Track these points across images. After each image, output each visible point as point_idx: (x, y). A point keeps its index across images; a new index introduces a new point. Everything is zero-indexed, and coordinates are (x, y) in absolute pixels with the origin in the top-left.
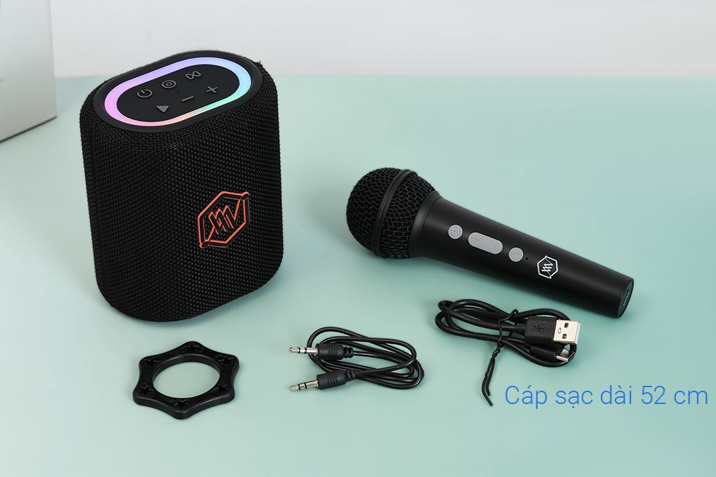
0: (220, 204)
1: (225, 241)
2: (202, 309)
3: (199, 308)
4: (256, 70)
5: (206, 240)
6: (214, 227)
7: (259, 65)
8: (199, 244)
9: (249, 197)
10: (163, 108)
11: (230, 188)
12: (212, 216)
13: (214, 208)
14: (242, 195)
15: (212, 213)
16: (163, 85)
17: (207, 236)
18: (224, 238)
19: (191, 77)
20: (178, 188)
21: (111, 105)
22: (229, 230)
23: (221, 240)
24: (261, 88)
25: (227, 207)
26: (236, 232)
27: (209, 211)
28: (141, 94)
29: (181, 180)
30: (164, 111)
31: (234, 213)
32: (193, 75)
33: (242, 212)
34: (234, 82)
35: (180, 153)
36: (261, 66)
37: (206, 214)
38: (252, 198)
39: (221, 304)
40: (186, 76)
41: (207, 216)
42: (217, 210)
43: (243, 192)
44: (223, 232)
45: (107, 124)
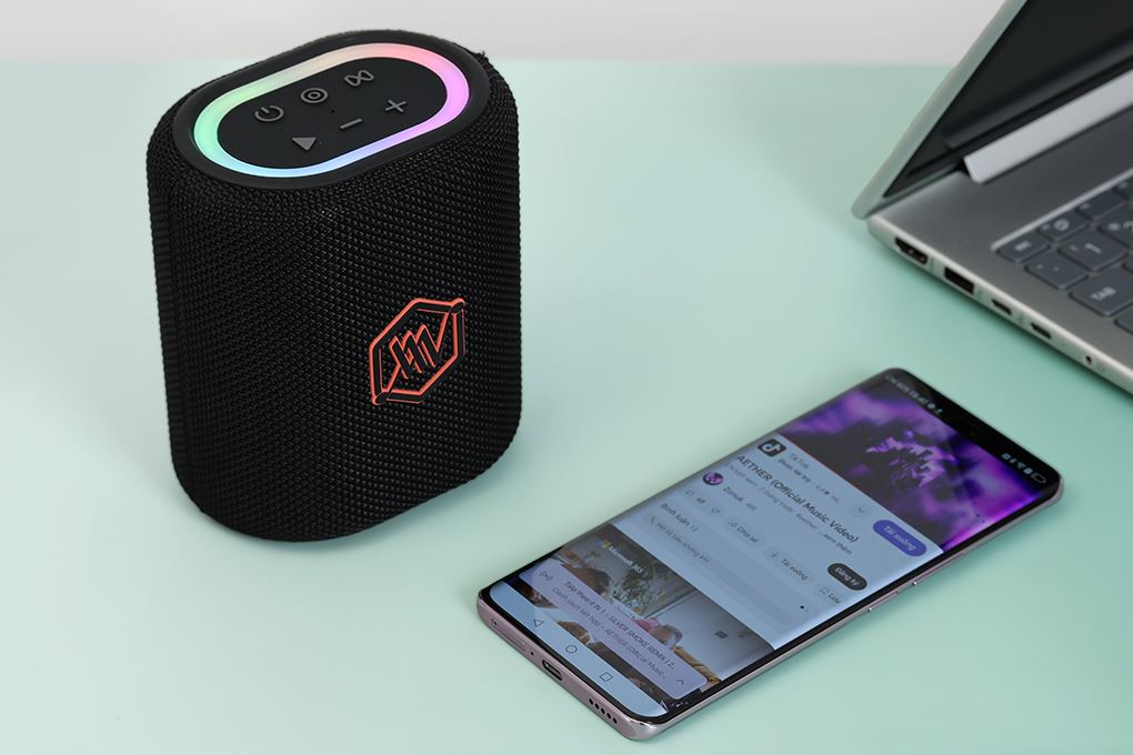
0: (411, 322)
1: (418, 390)
2: (380, 517)
3: (368, 517)
4: (476, 67)
5: (383, 391)
6: (399, 366)
7: (482, 58)
8: (371, 396)
9: (465, 308)
10: (306, 143)
11: (430, 292)
12: (396, 347)
13: (399, 330)
14: (452, 304)
15: (396, 339)
16: (303, 98)
17: (386, 383)
18: (417, 385)
19: (355, 81)
20: (334, 293)
21: (206, 135)
22: (427, 369)
23: (412, 389)
24: (489, 102)
25: (423, 327)
26: (439, 373)
27: (390, 336)
28: (262, 114)
29: (339, 279)
30: (307, 148)
31: (435, 339)
32: (359, 78)
33: (451, 336)
34: (435, 93)
35: (339, 229)
36: (487, 59)
37: (385, 341)
38: (469, 310)
39: (407, 508)
40: (346, 79)
41: (387, 344)
42: (405, 333)
43: (453, 298)
44: (415, 373)
45: (201, 173)
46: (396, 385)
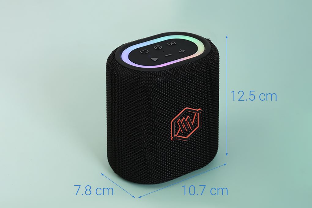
0: (185, 115)
1: (186, 137)
2: (172, 178)
3: (168, 177)
4: (206, 42)
5: (175, 136)
6: (180, 128)
7: (208, 40)
8: (171, 137)
9: (202, 112)
10: (155, 59)
11: (191, 106)
12: (180, 122)
13: (181, 117)
14: (198, 110)
15: (180, 119)
16: (155, 47)
17: (176, 133)
18: (186, 135)
19: (171, 44)
20: (161, 104)
21: (125, 57)
22: (189, 130)
23: (184, 136)
24: (211, 51)
25: (188, 117)
26: (193, 132)
27: (178, 118)
28: (142, 51)
29: (163, 99)
30: (155, 61)
31: (192, 121)
32: (172, 44)
33: (197, 120)
34: (194, 48)
35: (163, 83)
36: (210, 41)
37: (176, 120)
38: (203, 113)
39: (181, 175)
40: (168, 43)
41: (177, 121)
42: (182, 118)
43: (199, 108)
44: (185, 131)
45: (122, 66)
46: (179, 134)
